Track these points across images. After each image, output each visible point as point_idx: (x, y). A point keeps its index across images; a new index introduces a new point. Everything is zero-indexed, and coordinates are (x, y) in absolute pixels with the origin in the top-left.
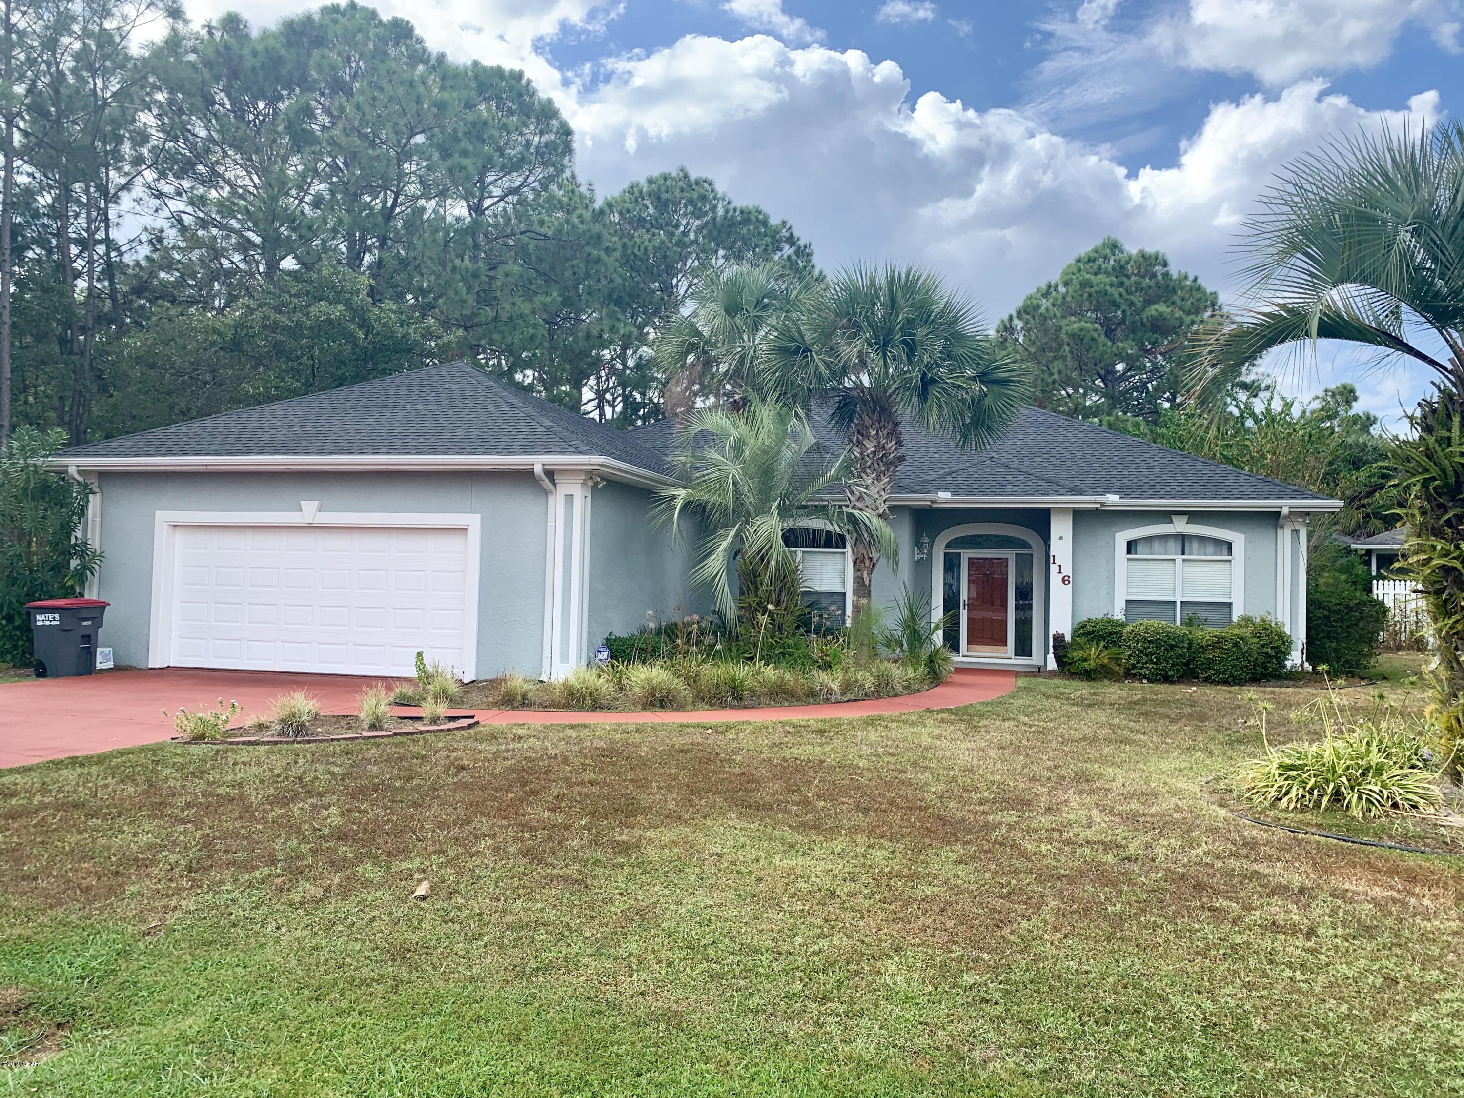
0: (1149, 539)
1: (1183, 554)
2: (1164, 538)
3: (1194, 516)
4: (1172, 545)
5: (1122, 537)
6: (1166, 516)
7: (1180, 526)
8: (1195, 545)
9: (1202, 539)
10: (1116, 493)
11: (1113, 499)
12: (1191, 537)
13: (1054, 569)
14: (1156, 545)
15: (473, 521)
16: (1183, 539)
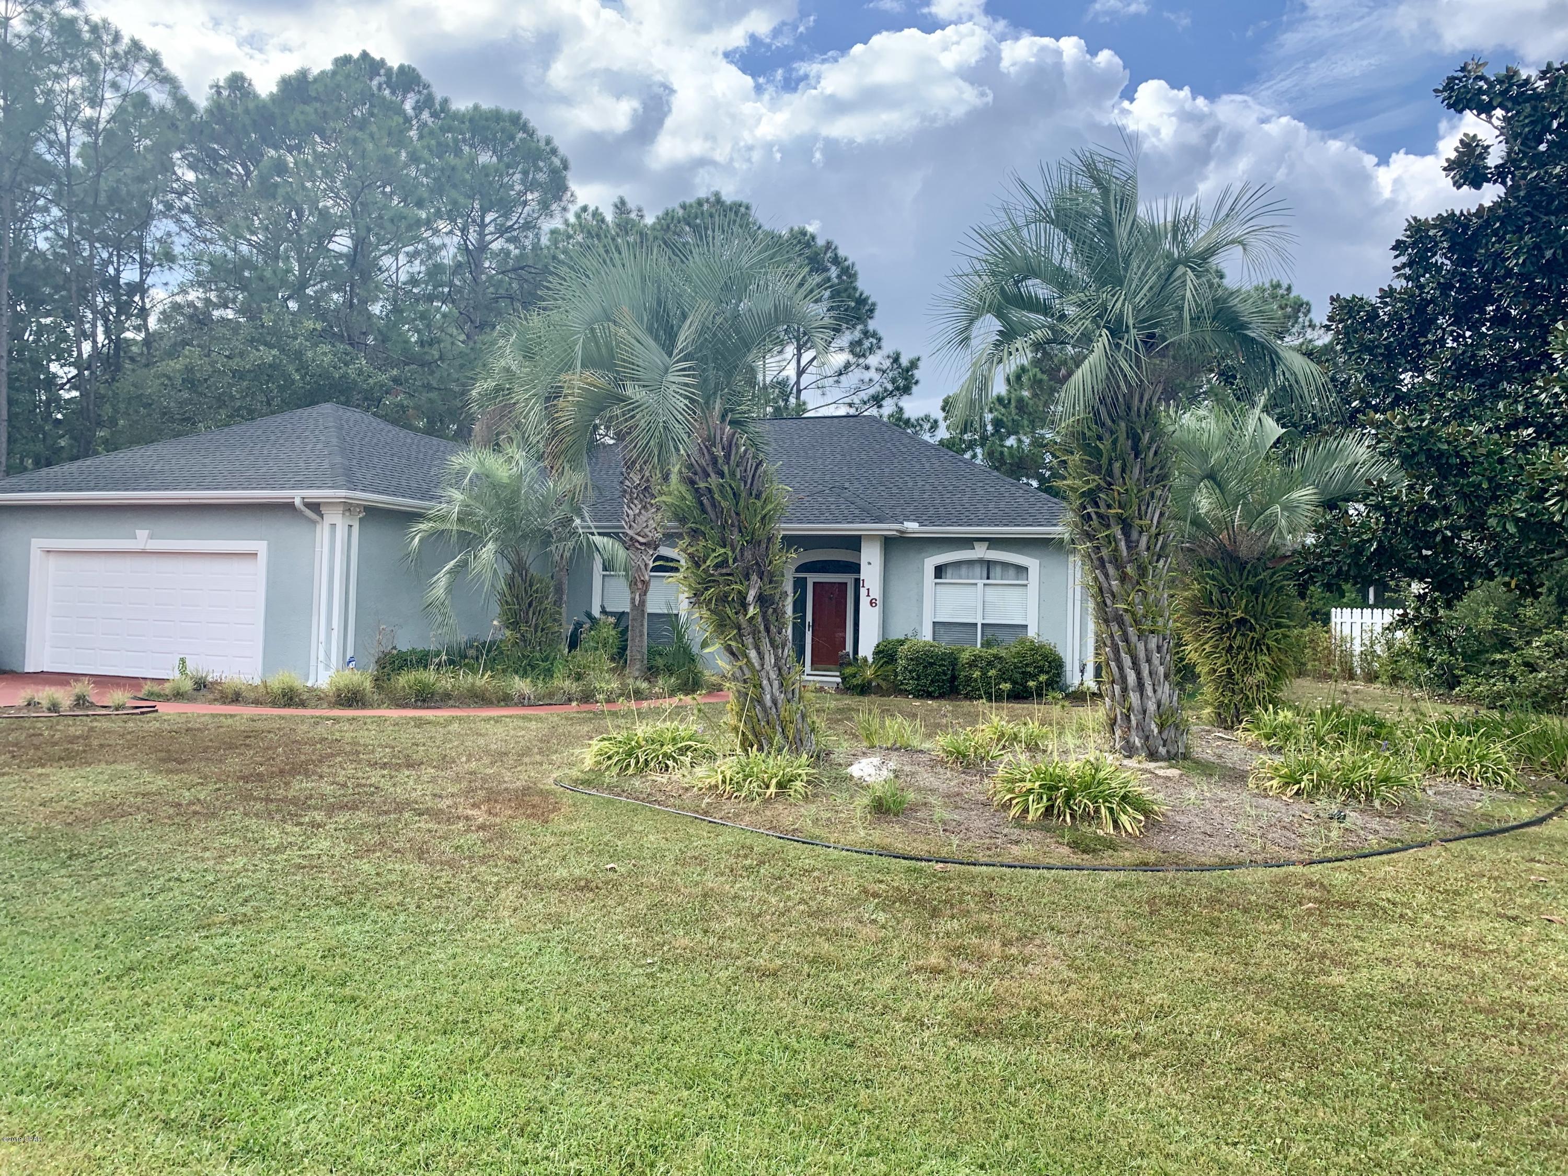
0: (958, 564)
1: (988, 578)
2: (970, 563)
3: (994, 543)
4: (977, 570)
5: (931, 562)
6: (968, 542)
7: (980, 552)
8: (998, 570)
9: (1005, 565)
10: (914, 520)
11: (912, 526)
12: (996, 563)
13: (863, 592)
14: (964, 570)
15: (260, 547)
16: (989, 565)
